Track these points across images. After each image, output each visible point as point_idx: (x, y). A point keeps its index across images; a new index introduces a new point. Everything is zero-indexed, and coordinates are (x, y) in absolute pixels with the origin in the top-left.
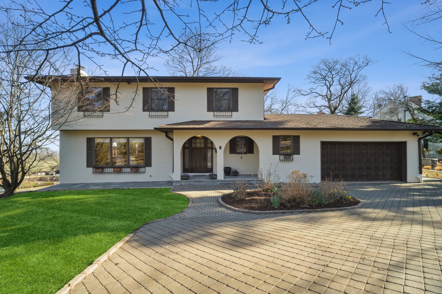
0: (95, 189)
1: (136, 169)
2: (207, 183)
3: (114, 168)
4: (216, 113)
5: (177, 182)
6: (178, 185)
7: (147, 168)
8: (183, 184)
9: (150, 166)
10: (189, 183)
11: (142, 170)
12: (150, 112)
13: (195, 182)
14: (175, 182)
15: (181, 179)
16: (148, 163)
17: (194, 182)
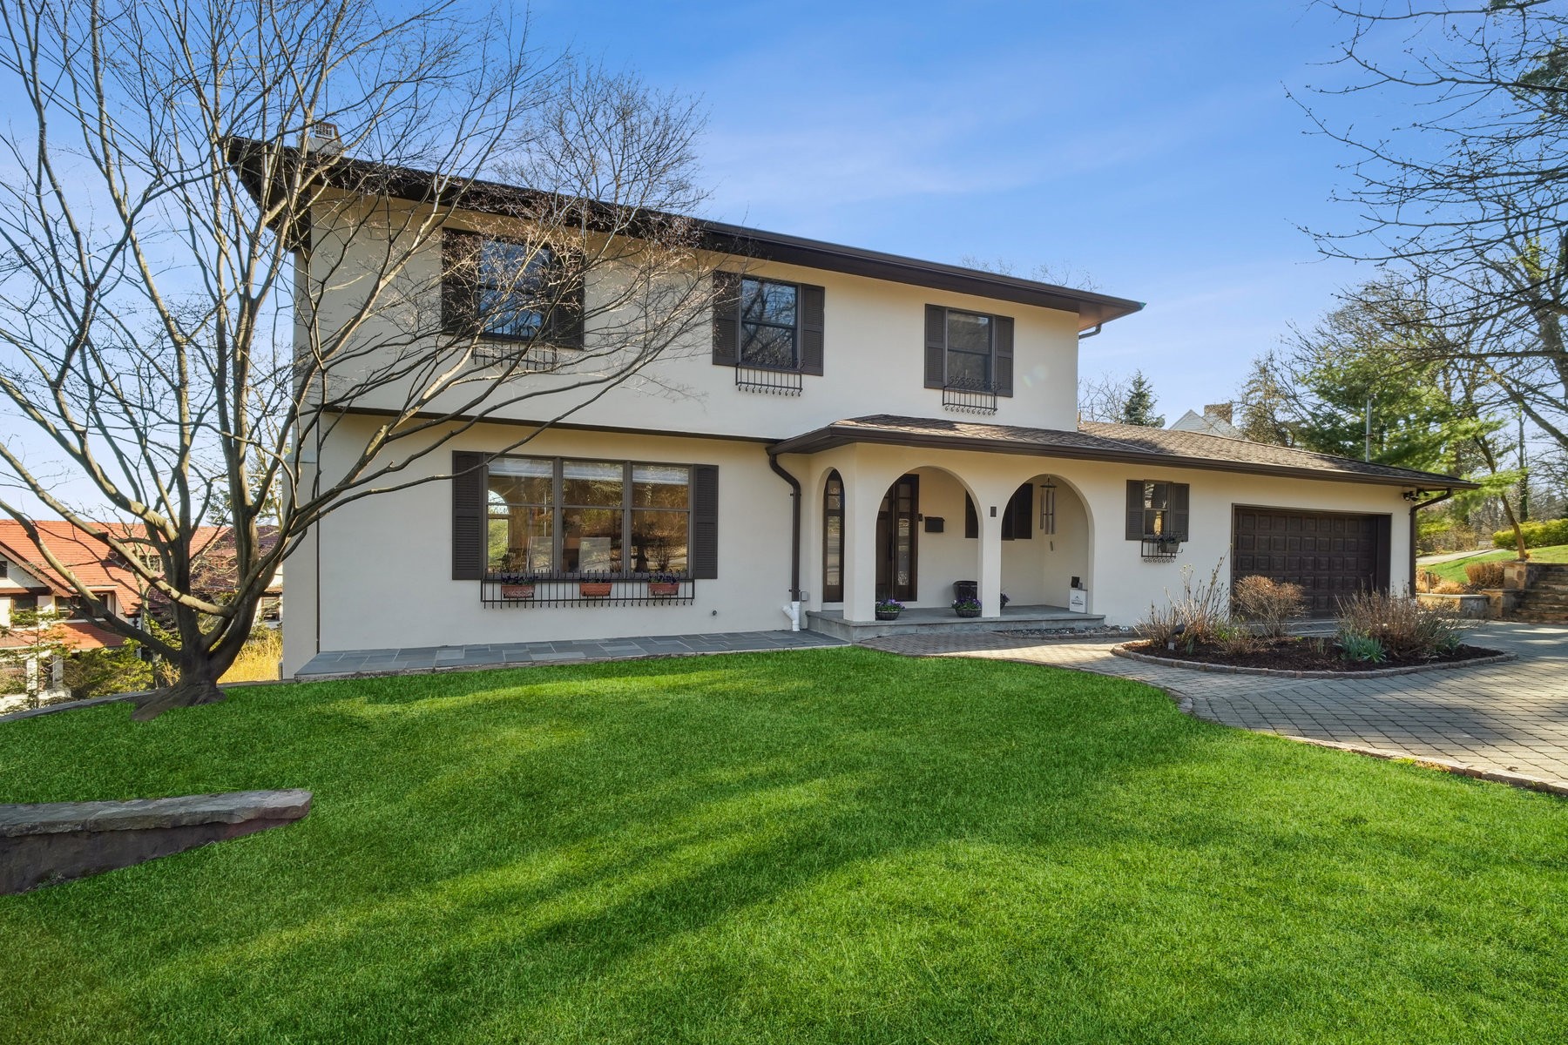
0: (570, 660)
1: (665, 587)
2: (956, 630)
3: (582, 580)
4: (954, 397)
5: (864, 627)
6: (870, 637)
7: (701, 584)
8: (885, 633)
9: (712, 574)
10: (901, 629)
11: (684, 589)
12: (739, 370)
13: (919, 628)
14: (858, 630)
15: (879, 617)
16: (705, 565)
17: (915, 628)
